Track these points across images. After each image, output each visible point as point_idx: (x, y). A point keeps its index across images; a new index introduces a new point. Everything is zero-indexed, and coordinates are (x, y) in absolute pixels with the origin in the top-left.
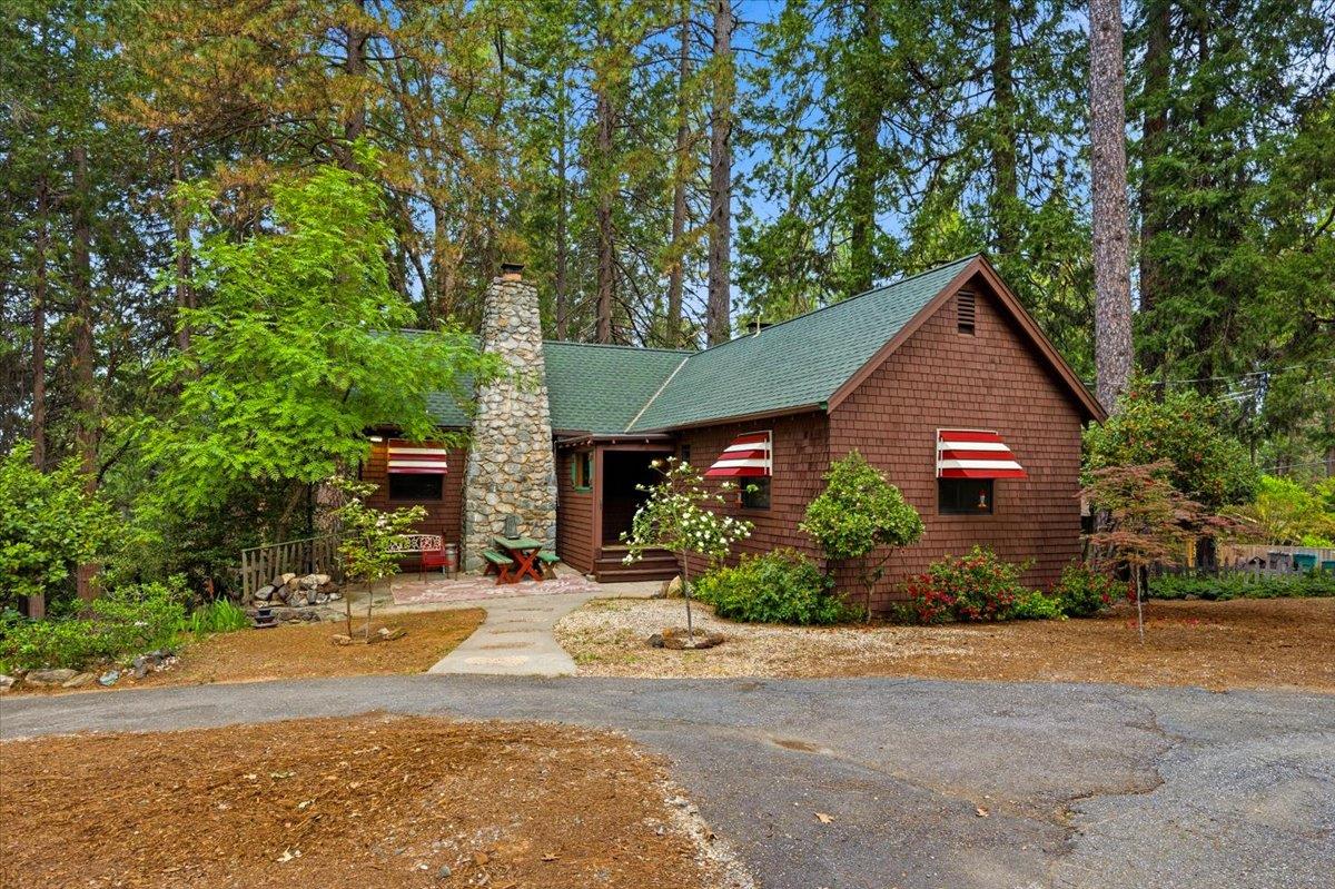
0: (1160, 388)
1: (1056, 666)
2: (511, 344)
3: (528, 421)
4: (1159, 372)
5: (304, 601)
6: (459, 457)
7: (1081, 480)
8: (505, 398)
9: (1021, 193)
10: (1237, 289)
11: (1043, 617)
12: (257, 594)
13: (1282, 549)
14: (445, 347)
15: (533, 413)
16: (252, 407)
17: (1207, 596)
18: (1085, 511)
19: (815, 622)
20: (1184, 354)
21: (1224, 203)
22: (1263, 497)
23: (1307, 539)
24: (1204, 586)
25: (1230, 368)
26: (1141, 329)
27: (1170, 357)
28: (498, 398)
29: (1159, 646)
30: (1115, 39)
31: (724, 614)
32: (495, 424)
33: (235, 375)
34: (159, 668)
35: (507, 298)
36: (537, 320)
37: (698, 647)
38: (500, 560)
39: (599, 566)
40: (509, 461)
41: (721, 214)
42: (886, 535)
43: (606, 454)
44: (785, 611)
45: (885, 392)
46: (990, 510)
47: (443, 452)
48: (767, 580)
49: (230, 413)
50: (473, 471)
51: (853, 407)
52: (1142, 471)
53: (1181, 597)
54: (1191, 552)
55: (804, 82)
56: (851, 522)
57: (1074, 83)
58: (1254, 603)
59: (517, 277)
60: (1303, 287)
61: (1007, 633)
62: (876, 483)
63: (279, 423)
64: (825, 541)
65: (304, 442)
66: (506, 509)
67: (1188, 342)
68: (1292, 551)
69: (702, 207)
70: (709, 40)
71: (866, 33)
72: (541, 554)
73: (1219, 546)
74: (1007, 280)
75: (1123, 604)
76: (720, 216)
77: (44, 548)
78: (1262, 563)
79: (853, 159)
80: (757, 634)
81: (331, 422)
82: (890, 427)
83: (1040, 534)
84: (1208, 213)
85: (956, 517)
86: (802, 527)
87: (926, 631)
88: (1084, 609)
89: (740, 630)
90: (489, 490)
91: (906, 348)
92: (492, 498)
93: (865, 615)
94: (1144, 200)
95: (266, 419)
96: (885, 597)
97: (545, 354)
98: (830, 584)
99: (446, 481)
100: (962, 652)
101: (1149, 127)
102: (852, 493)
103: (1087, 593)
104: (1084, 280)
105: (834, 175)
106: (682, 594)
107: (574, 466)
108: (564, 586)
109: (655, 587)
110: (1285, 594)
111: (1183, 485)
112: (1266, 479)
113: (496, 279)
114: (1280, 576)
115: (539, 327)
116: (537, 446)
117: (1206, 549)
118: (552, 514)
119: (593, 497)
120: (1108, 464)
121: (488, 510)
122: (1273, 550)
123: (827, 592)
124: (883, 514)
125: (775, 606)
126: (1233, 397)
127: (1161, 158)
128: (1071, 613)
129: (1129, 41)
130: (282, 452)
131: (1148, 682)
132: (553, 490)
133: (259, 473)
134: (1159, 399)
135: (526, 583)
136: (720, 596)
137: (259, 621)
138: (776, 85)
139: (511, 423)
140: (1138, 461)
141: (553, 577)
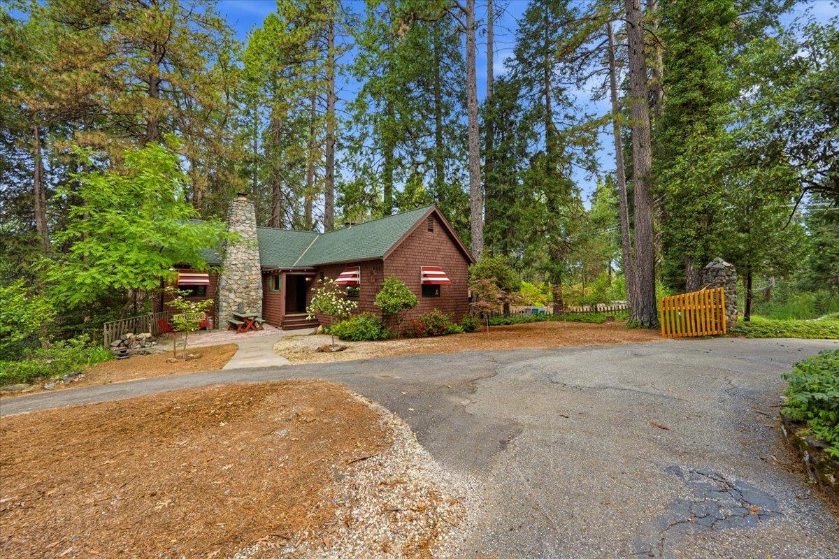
0: (492, 253)
1: (464, 347)
2: (242, 228)
3: (249, 261)
4: (491, 247)
5: (139, 346)
6: (215, 278)
7: (468, 284)
8: (239, 251)
9: (445, 180)
10: (514, 219)
11: (458, 333)
12: (112, 344)
13: (529, 307)
14: (213, 229)
15: (251, 258)
16: (115, 255)
17: (507, 324)
18: (470, 296)
19: (380, 339)
20: (499, 240)
21: (511, 190)
22: (524, 289)
23: (536, 304)
24: (506, 320)
25: (512, 245)
26: (485, 232)
27: (495, 241)
28: (235, 251)
29: (493, 339)
30: (476, 131)
31: (343, 338)
32: (234, 262)
33: (102, 239)
34: (76, 380)
35: (240, 208)
36: (254, 218)
37: (337, 351)
38: (238, 323)
39: (284, 323)
40: (240, 279)
41: (330, 176)
42: (406, 305)
43: (287, 276)
44: (368, 335)
45: (403, 253)
46: (439, 296)
47: (207, 275)
48: (361, 324)
49: (100, 258)
50: (223, 283)
51: (392, 258)
52: (487, 281)
53: (499, 324)
54: (502, 308)
55: (366, 128)
56: (393, 301)
57: (463, 142)
58: (521, 325)
59: (245, 199)
60: (532, 220)
61: (447, 338)
62: (401, 286)
63: (130, 262)
64: (384, 308)
65: (143, 271)
66: (239, 300)
67: (500, 237)
68: (532, 308)
69: (322, 172)
70: (325, 104)
71: (389, 112)
72: (257, 319)
73: (510, 306)
74: (442, 211)
75: (482, 327)
76: (330, 177)
77: (8, 324)
78: (523, 312)
79: (384, 159)
80: (359, 345)
81: (157, 262)
82: (405, 265)
83: (455, 304)
84: (505, 193)
85: (427, 298)
86: (375, 303)
87: (420, 340)
88: (470, 329)
89: (352, 344)
90: (230, 292)
91: (411, 237)
92: (232, 296)
93: (397, 336)
94: (486, 186)
95: (121, 260)
96: (404, 329)
97: (258, 232)
98: (384, 325)
99: (208, 288)
100: (433, 345)
101: (487, 162)
102: (393, 290)
103: (471, 324)
104: (467, 212)
105: (377, 165)
106: (323, 333)
107: (271, 281)
108: (268, 333)
109: (312, 330)
110: (530, 321)
111: (499, 285)
112: (524, 283)
113: (235, 199)
114: (528, 316)
115: (255, 221)
116: (253, 272)
117: (506, 307)
118: (260, 302)
119: (280, 295)
120: (477, 279)
121: (230, 301)
122: (526, 307)
123: (383, 328)
124: (404, 297)
125: (364, 334)
126: (514, 254)
127: (491, 173)
128: (467, 331)
129: (481, 130)
130: (131, 276)
131: (492, 349)
132: (261, 291)
133: (119, 286)
134: (492, 257)
135: (250, 332)
136: (342, 331)
137: (120, 356)
138: (354, 127)
139: (241, 262)
140: (486, 278)
141: (263, 329)
